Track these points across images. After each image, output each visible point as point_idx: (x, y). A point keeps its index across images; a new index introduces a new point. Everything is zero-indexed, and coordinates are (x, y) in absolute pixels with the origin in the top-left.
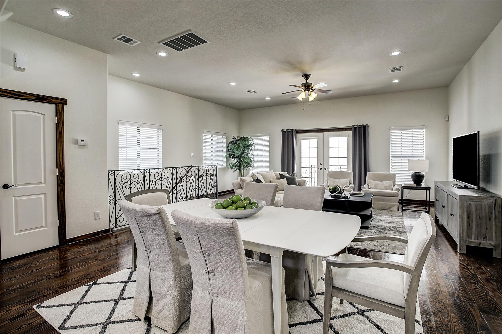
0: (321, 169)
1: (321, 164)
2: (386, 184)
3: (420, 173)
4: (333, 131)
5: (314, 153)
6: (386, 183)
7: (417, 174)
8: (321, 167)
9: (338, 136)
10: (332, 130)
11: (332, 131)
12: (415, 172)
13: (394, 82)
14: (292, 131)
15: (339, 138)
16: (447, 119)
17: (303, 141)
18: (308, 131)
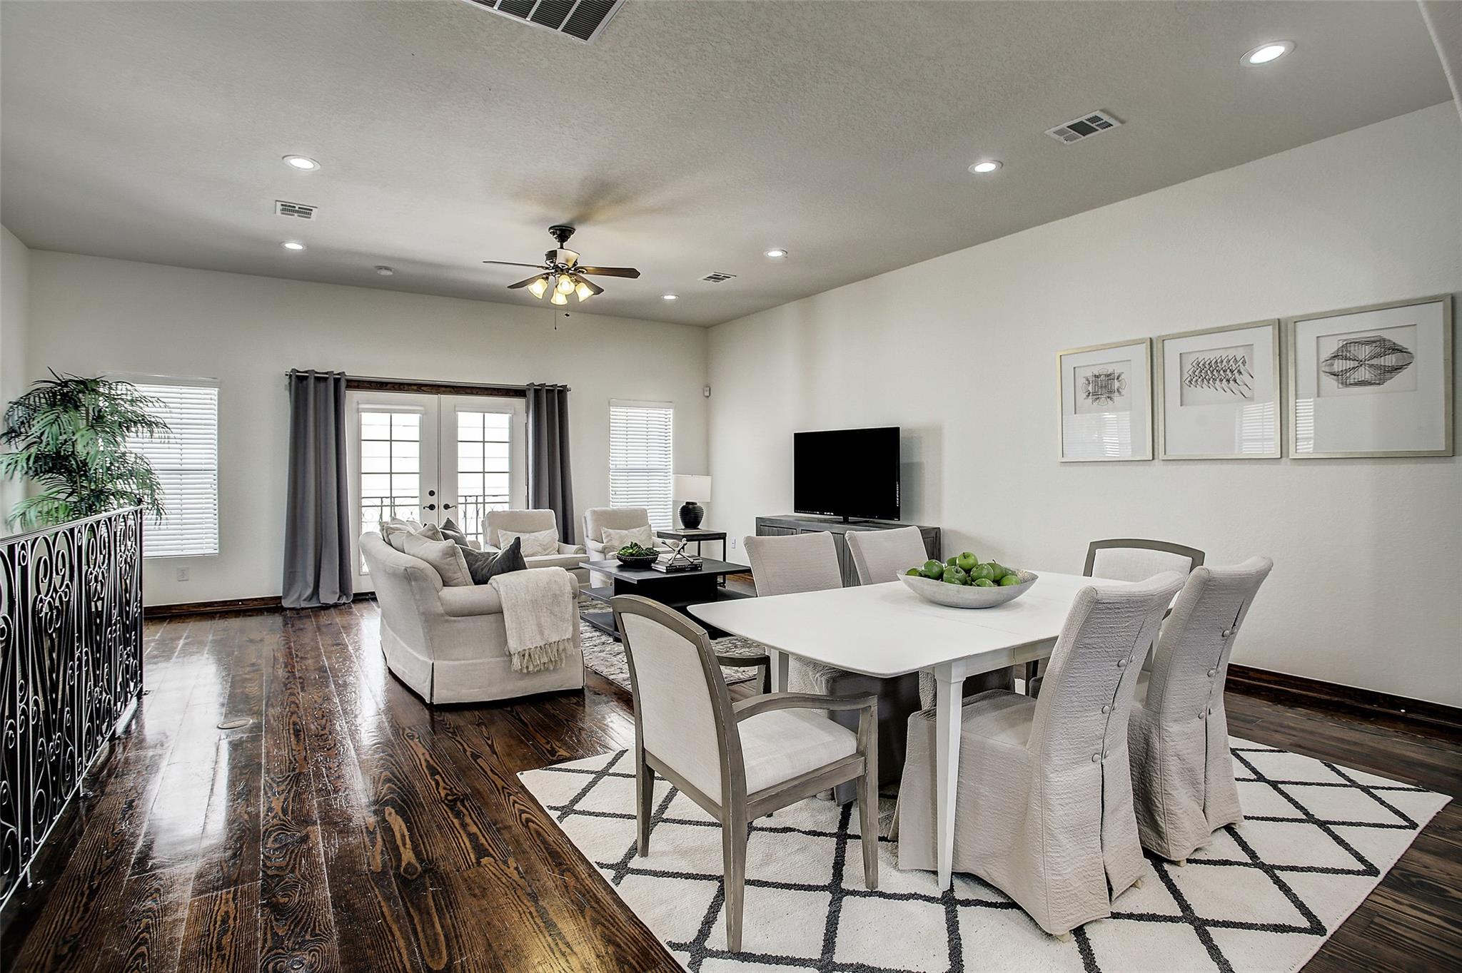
0: (432, 507)
1: (432, 493)
2: (641, 535)
3: (696, 506)
4: (472, 394)
5: (409, 457)
6: (638, 531)
7: (691, 506)
8: (433, 500)
9: (484, 411)
10: (469, 391)
11: (467, 394)
12: (687, 503)
13: (666, 297)
14: (337, 381)
15: (486, 414)
16: (707, 394)
17: (366, 418)
18: (387, 384)
